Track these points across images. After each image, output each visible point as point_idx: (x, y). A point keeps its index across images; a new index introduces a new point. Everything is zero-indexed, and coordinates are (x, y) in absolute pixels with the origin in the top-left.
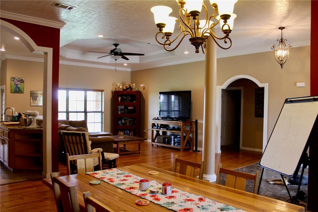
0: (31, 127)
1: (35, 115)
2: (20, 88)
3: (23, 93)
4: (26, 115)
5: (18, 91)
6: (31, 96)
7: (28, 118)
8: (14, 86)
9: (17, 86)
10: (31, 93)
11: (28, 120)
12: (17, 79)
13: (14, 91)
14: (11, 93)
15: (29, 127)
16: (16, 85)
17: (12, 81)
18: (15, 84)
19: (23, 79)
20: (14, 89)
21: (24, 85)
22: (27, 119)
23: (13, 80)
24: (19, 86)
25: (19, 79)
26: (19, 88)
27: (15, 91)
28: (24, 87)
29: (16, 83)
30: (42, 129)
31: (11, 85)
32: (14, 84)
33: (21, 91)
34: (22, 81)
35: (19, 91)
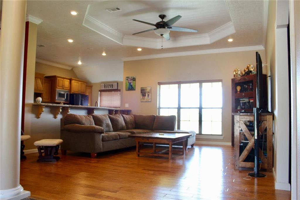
2: (133, 86)
5: (131, 88)
6: (141, 92)
8: (128, 84)
9: (130, 84)
10: (141, 90)
12: (130, 78)
13: (128, 89)
17: (127, 80)
18: (129, 83)
19: (135, 77)
20: (128, 87)
21: (135, 83)
25: (132, 77)
26: (132, 86)
31: (126, 84)
33: (133, 88)
34: (134, 79)
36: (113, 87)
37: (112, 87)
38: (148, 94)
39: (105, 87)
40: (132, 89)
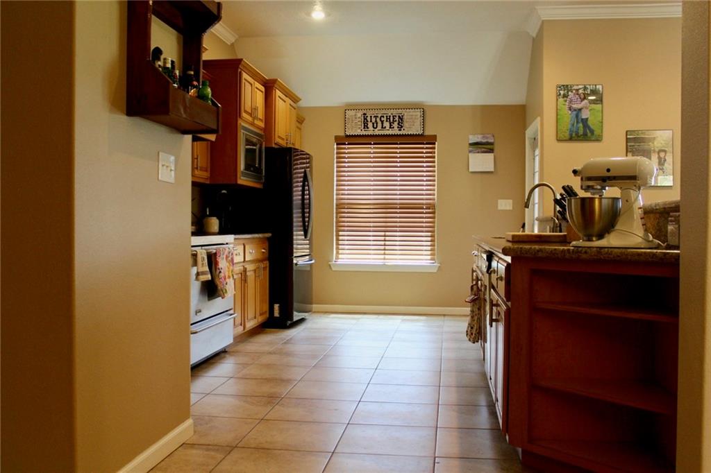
0: (612, 241)
1: (634, 178)
2: (590, 123)
3: (599, 139)
4: (589, 179)
5: (581, 132)
7: (601, 198)
8: (567, 116)
9: (577, 116)
10: (629, 141)
11: (597, 202)
12: (577, 90)
13: (567, 135)
14: (559, 140)
15: (602, 243)
16: (575, 113)
17: (561, 100)
18: (570, 109)
19: (599, 88)
20: (569, 126)
21: (602, 112)
22: (592, 200)
23: (565, 96)
24: (584, 115)
25: (585, 88)
26: (585, 121)
27: (571, 135)
28: (602, 119)
29: (575, 106)
30: (678, 255)
31: (557, 115)
32: (566, 107)
33: (592, 132)
34: (595, 97)
35: (585, 134)
36: (406, 125)
37: (400, 127)
38: (659, 158)
39: (366, 126)
40: (589, 134)
